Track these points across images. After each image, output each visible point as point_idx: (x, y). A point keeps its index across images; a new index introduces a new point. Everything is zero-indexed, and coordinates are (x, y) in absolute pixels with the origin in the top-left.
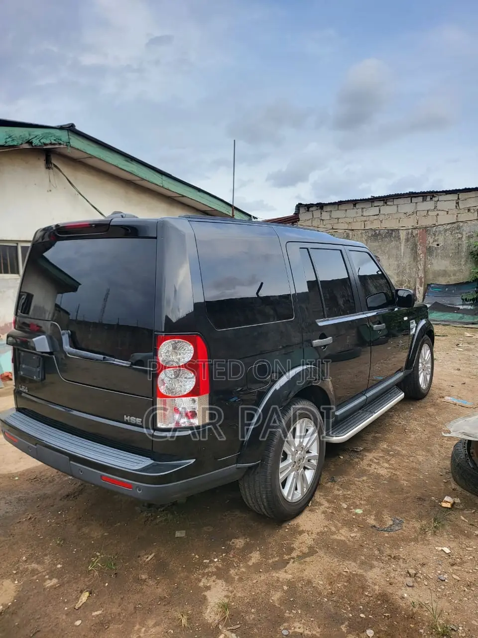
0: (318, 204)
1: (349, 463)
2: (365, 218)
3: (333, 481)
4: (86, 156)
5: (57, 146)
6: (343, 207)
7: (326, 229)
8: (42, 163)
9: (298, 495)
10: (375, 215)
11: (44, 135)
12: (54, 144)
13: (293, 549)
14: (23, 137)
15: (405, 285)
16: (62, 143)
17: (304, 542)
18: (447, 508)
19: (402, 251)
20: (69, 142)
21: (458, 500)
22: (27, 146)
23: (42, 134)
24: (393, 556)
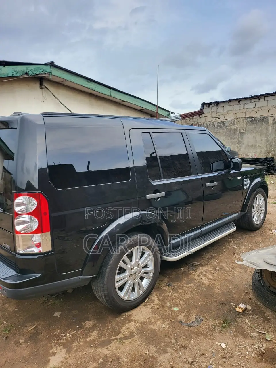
0: (215, 102)
1: (186, 274)
2: (245, 110)
3: (169, 285)
4: (63, 80)
5: (44, 75)
6: (231, 103)
7: (218, 118)
8: (38, 85)
9: (135, 296)
10: (252, 108)
11: (36, 69)
12: (42, 74)
13: (121, 332)
14: (23, 71)
15: (271, 153)
16: (47, 73)
17: (129, 328)
18: (239, 312)
19: (270, 131)
20: (51, 73)
21: (249, 307)
22: (25, 76)
23: (35, 69)
24: (183, 345)
